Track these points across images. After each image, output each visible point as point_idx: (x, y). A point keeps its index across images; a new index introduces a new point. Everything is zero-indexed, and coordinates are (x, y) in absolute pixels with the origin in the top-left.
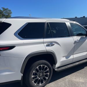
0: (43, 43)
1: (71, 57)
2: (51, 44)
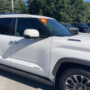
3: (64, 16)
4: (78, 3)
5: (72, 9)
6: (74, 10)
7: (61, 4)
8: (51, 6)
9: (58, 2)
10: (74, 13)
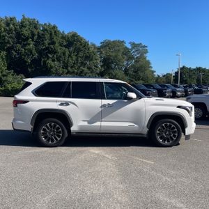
0: (57, 101)
1: (98, 124)
2: (67, 104)
3: (56, 70)
4: (81, 47)
5: (70, 56)
6: (74, 59)
7: (49, 44)
8: (27, 47)
9: (43, 41)
10: (74, 63)
